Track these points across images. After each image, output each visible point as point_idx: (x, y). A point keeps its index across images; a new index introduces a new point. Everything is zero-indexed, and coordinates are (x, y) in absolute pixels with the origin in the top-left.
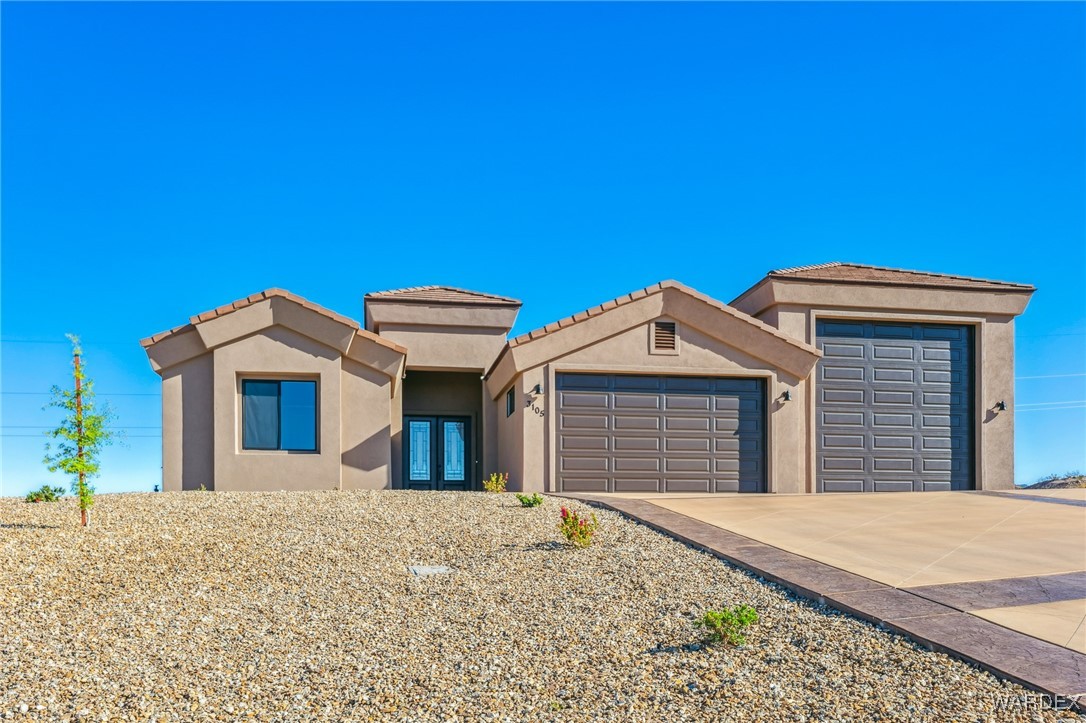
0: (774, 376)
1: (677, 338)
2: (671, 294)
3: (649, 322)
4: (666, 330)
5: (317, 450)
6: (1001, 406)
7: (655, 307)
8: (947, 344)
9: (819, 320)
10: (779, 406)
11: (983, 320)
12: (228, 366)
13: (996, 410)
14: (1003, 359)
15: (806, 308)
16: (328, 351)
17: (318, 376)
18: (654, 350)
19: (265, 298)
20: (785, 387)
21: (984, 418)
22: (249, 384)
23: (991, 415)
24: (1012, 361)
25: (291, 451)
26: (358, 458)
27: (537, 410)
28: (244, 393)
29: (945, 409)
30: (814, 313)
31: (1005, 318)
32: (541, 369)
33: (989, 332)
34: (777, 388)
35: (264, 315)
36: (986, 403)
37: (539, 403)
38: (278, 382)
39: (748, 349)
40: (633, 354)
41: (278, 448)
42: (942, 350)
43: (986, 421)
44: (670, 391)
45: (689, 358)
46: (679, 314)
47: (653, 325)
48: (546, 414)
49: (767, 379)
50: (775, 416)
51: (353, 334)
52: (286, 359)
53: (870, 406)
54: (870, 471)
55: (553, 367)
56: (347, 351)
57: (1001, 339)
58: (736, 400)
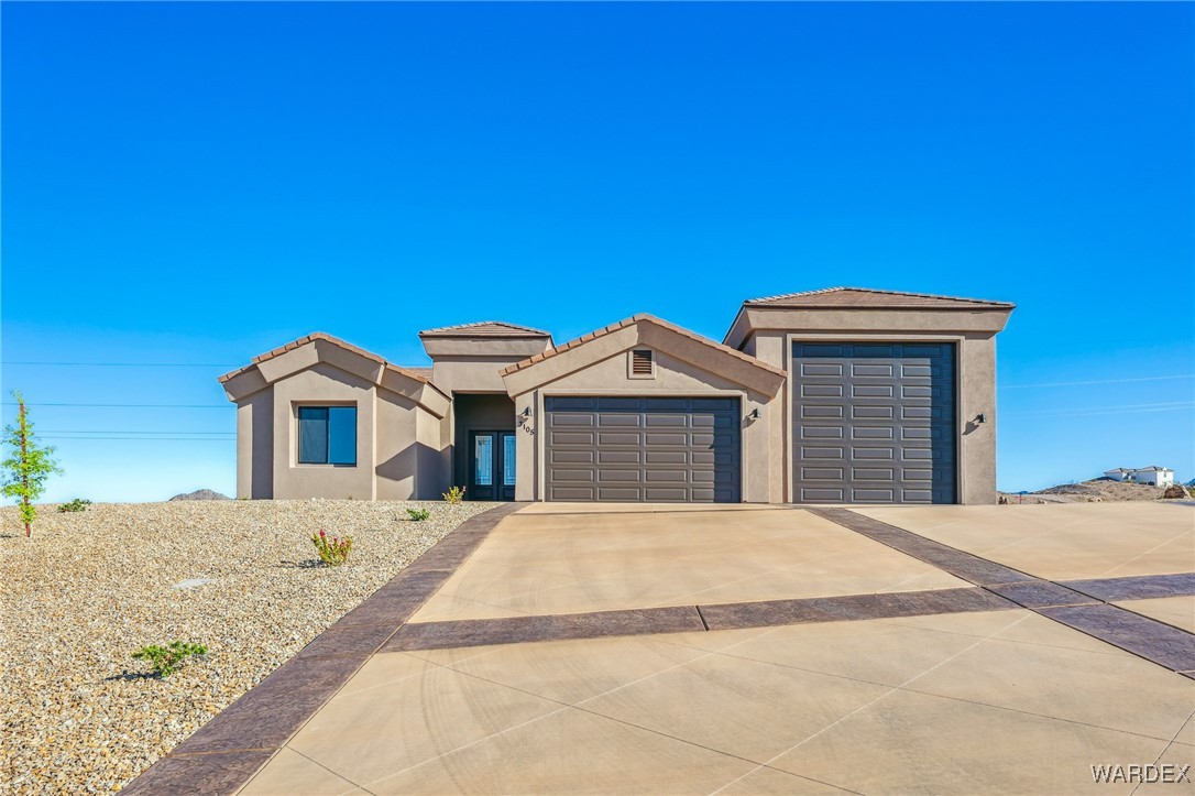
0: (744, 395)
1: (654, 363)
2: (644, 325)
3: (627, 351)
4: (643, 358)
5: (355, 465)
6: (981, 418)
7: (631, 337)
8: (928, 361)
9: (794, 342)
10: (749, 422)
11: (962, 338)
12: (283, 397)
13: (976, 423)
14: (983, 373)
15: (783, 332)
16: (366, 383)
17: (356, 402)
18: (631, 375)
19: (311, 341)
20: (755, 405)
21: (963, 429)
22: (304, 410)
23: (971, 427)
24: (993, 375)
25: (337, 464)
26: (389, 470)
27: (528, 430)
28: (300, 418)
29: (927, 421)
30: (790, 337)
31: (986, 335)
32: (531, 394)
33: (967, 348)
34: (748, 407)
35: (310, 355)
36: (966, 415)
37: (530, 423)
38: (327, 408)
39: (718, 372)
40: (615, 379)
41: (326, 462)
42: (924, 366)
43: (966, 433)
44: (649, 410)
45: (665, 381)
46: (654, 342)
47: (631, 353)
48: (535, 432)
49: (739, 398)
50: (746, 432)
51: (382, 367)
52: (330, 390)
53: (849, 420)
54: (849, 482)
55: (541, 392)
56: (379, 382)
57: (981, 355)
58: (711, 417)
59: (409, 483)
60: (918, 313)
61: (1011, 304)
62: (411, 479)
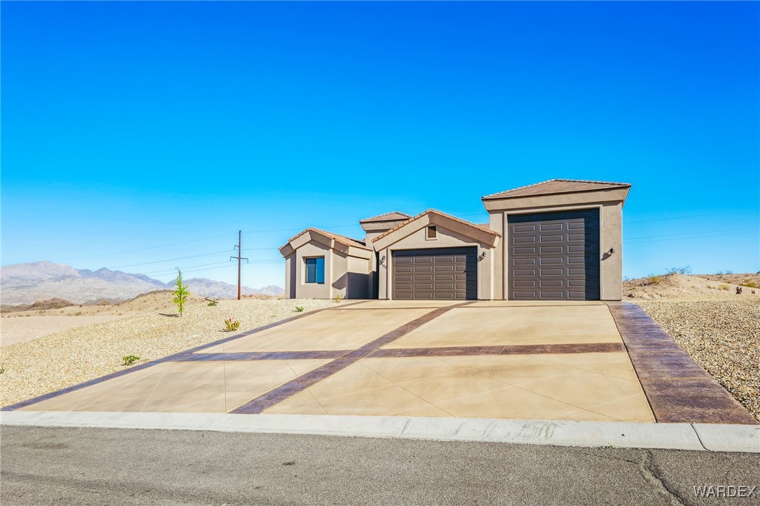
0: (479, 245)
1: (437, 232)
2: (431, 214)
3: (425, 227)
4: (432, 229)
5: (323, 283)
6: (612, 251)
7: (426, 221)
8: (583, 220)
9: (508, 215)
10: (481, 259)
11: (601, 206)
12: (300, 254)
13: (609, 253)
14: (614, 225)
15: (502, 211)
16: (328, 248)
17: (324, 256)
18: (428, 238)
19: (307, 231)
20: (484, 250)
21: (601, 257)
22: (309, 261)
23: (606, 256)
24: (620, 225)
25: (318, 283)
26: (337, 285)
27: (384, 266)
28: (306, 263)
29: (582, 253)
30: (506, 213)
31: (615, 203)
32: (385, 250)
33: (604, 211)
34: (480, 251)
35: (308, 237)
36: (604, 249)
37: (385, 263)
38: (315, 259)
39: (466, 234)
40: (420, 241)
41: (315, 282)
42: (581, 223)
43: (603, 259)
44: (436, 255)
45: (443, 240)
46: (437, 222)
47: (427, 228)
48: (387, 267)
49: (477, 246)
50: (479, 263)
51: (333, 241)
52: (315, 251)
53: (539, 255)
54: (539, 287)
55: (389, 248)
56: (332, 246)
57: (613, 214)
58: (465, 257)
59: (344, 292)
60: (573, 195)
61: (628, 184)
62: (345, 288)
